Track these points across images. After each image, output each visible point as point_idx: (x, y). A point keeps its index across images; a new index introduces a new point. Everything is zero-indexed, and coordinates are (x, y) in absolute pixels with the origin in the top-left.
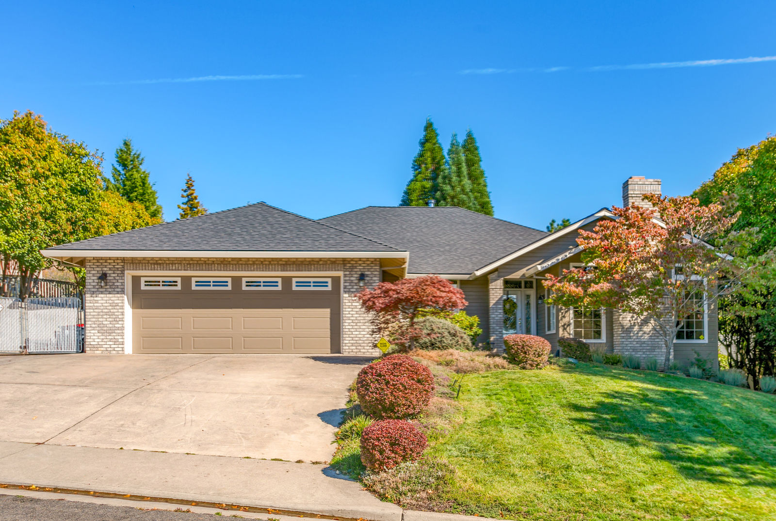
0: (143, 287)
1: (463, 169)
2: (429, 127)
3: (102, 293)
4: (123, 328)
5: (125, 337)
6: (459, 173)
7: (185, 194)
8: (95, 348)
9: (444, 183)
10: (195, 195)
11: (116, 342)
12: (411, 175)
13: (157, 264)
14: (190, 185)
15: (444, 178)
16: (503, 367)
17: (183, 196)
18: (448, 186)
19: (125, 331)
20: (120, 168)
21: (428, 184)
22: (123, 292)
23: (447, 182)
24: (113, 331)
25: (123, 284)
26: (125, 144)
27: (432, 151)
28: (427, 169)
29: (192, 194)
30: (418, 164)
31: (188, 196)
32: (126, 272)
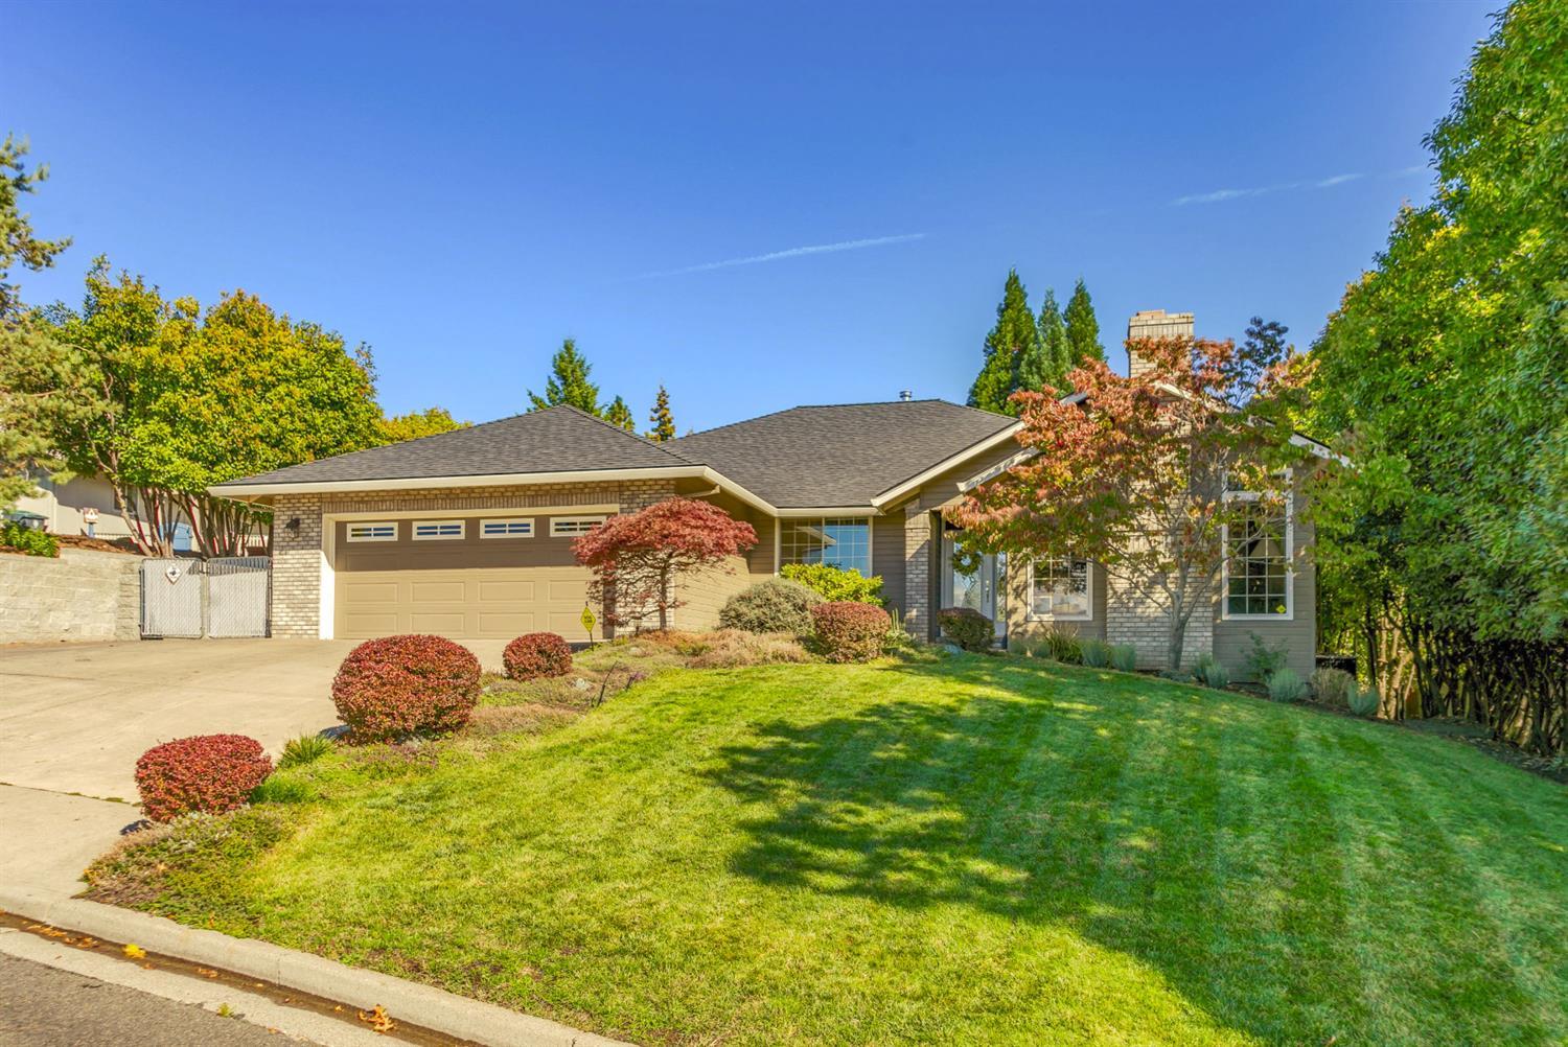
0: (350, 539)
1: (1062, 347)
2: (1012, 284)
3: (293, 548)
4: (317, 601)
5: (320, 614)
6: (1055, 354)
7: (656, 416)
8: (285, 629)
9: (1030, 372)
10: (669, 416)
11: (308, 621)
12: (981, 361)
13: (362, 502)
14: (662, 403)
15: (1030, 364)
16: (793, 659)
17: (652, 420)
18: (1036, 377)
19: (322, 605)
20: (558, 383)
21: (1005, 376)
22: (319, 546)
23: (1034, 369)
24: (306, 606)
25: (319, 534)
26: (566, 347)
27: (1015, 321)
28: (1005, 352)
29: (665, 415)
30: (993, 344)
31: (659, 419)
32: (324, 516)
